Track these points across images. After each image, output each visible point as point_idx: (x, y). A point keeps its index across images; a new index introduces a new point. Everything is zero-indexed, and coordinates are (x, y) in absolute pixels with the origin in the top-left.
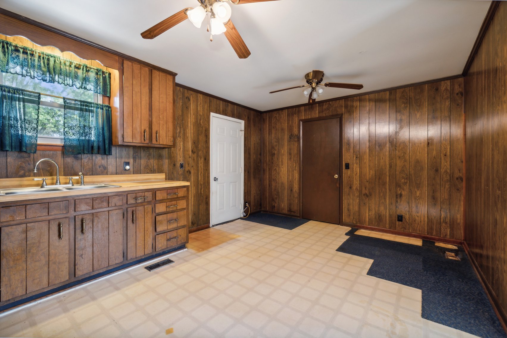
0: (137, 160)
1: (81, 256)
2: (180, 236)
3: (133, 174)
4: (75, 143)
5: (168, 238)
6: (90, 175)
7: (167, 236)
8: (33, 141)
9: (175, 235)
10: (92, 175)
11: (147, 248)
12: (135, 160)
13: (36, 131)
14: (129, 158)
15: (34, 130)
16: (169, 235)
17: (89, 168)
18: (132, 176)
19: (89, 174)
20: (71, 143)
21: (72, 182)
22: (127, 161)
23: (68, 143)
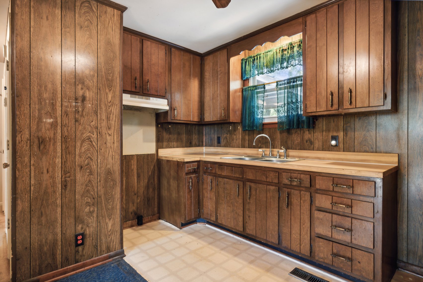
0: (349, 133)
1: (249, 217)
2: (359, 262)
3: (343, 151)
4: (284, 120)
5: (335, 251)
6: (299, 150)
7: (334, 248)
8: (260, 121)
9: (349, 255)
10: (300, 150)
11: (303, 246)
12: (346, 134)
13: (262, 114)
14: (338, 131)
15: (262, 113)
16: (337, 248)
17: (298, 143)
18: (341, 154)
19: (297, 148)
20: (281, 120)
21: (279, 155)
22: (335, 134)
23: (280, 121)
